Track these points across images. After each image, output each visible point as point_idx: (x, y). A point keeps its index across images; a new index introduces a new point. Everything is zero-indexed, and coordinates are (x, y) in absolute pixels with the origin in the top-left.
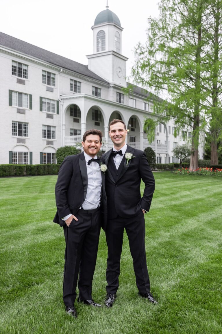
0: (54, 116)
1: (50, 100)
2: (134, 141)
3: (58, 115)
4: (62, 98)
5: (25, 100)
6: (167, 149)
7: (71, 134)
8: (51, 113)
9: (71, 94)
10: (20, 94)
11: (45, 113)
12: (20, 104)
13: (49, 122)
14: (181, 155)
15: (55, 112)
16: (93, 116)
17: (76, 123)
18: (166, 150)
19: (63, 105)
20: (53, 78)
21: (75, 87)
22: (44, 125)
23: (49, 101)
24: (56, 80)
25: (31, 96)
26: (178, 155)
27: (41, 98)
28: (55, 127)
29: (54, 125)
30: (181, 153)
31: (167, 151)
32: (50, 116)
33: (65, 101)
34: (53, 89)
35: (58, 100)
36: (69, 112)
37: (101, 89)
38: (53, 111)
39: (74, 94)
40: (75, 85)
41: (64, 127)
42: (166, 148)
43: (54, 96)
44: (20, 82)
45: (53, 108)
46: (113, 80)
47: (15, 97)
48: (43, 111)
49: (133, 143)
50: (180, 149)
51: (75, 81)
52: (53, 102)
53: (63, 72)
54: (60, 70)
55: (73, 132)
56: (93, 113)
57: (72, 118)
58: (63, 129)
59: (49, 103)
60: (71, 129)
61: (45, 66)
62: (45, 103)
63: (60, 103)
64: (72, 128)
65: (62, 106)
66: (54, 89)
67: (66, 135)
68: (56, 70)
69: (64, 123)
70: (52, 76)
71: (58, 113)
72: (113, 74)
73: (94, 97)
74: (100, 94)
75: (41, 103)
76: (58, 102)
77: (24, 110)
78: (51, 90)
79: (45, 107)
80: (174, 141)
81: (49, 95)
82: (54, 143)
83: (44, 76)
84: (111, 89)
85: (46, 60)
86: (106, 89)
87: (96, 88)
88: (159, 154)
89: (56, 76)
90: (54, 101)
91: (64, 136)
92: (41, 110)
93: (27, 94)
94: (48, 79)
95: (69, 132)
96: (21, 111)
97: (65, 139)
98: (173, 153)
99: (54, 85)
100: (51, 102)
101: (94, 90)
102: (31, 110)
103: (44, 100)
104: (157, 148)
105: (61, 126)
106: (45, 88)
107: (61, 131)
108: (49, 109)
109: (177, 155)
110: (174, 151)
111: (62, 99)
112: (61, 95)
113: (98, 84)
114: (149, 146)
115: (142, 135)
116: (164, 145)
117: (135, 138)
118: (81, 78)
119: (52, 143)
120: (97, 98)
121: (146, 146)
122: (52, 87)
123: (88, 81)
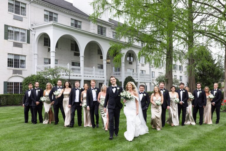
0: (24, 45)
1: (19, 28)
2: (119, 71)
3: (28, 44)
4: (33, 27)
8: (19, 41)
11: (11, 41)
13: (17, 51)
15: (25, 42)
16: (72, 46)
20: (23, 8)
22: (9, 54)
23: (17, 30)
24: (27, 10)
28: (25, 56)
29: (24, 54)
31: (150, 80)
32: (17, 45)
33: (36, 30)
34: (22, 18)
35: (29, 29)
36: (43, 42)
37: (81, 22)
38: (23, 40)
40: (51, 17)
41: (36, 57)
42: (149, 77)
43: (24, 24)
45: (23, 37)
48: (9, 40)
49: (118, 72)
50: (162, 78)
51: (51, 13)
55: (47, 61)
56: (72, 44)
57: (46, 48)
58: (34, 59)
59: (17, 32)
60: (45, 59)
62: (11, 31)
63: (31, 33)
64: (46, 57)
65: (33, 36)
66: (24, 18)
67: (38, 65)
69: (36, 53)
70: (21, 5)
71: (28, 42)
73: (73, 28)
76: (29, 31)
78: (21, 20)
80: (159, 72)
82: (24, 72)
84: (92, 23)
86: (88, 22)
87: (76, 21)
88: (145, 83)
89: (27, 6)
90: (25, 30)
91: (36, 65)
92: (6, 38)
94: (18, 8)
95: (43, 61)
97: (38, 68)
99: (24, 14)
100: (21, 31)
101: (73, 22)
104: (140, 77)
105: (32, 56)
106: (12, 17)
107: (32, 61)
110: (157, 80)
111: (33, 29)
112: (32, 25)
113: (77, 17)
114: (130, 75)
115: (123, 65)
116: (147, 75)
117: (119, 68)
118: (57, 10)
119: (20, 72)
120: (77, 29)
121: (128, 75)
122: (22, 16)
123: (64, 13)
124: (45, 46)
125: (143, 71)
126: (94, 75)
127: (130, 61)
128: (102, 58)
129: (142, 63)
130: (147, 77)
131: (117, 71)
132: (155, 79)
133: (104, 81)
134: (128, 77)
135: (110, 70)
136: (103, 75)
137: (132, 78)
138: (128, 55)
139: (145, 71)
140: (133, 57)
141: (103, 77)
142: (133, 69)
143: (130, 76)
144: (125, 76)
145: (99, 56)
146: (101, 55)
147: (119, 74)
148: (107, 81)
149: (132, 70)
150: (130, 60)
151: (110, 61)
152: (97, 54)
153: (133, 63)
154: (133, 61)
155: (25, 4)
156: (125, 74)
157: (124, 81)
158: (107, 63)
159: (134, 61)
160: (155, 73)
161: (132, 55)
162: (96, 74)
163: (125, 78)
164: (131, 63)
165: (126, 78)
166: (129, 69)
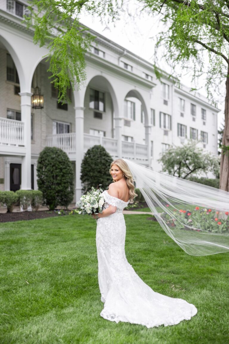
2: (68, 132)
6: (146, 155)
14: (179, 169)
18: (145, 158)
26: (173, 167)
30: (180, 163)
31: (147, 160)
42: (143, 151)
49: (65, 135)
80: (163, 142)
98: (162, 163)
104: (122, 151)
109: (170, 168)
114: (97, 144)
115: (80, 115)
117: (68, 126)
121: (92, 144)
125: (126, 137)
127: (97, 111)
128: (17, 90)
129: (126, 119)
130: (139, 150)
131: (63, 133)
133: (23, 157)
134: (93, 148)
135: (44, 128)
136: (20, 138)
137: (103, 149)
138: (92, 93)
139: (132, 138)
140: (103, 101)
141: (20, 146)
142: (105, 130)
143: (100, 146)
144: (85, 146)
145: (11, 86)
146: (17, 85)
147: (69, 140)
148: (32, 157)
149: (102, 133)
150: (97, 107)
151: (42, 101)
152: (6, 78)
153: (104, 115)
154: (104, 110)
156: (85, 139)
157: (83, 158)
158: (34, 107)
159: (107, 109)
160: (154, 143)
161: (101, 96)
163: (86, 151)
164: (98, 115)
165: (89, 150)
166: (95, 130)
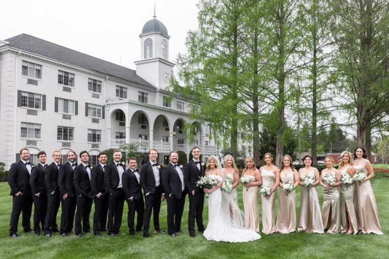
0: (100, 120)
1: (96, 105)
2: (183, 143)
3: (103, 120)
4: (108, 103)
5: (71, 106)
7: (117, 137)
8: (97, 118)
9: (117, 100)
10: (66, 101)
11: (90, 117)
12: (66, 109)
13: (95, 126)
16: (139, 119)
17: (122, 127)
19: (108, 110)
20: (99, 85)
21: (121, 93)
22: (89, 129)
23: (95, 107)
24: (102, 87)
25: (77, 102)
27: (87, 104)
28: (101, 131)
29: (100, 129)
32: (95, 121)
33: (111, 106)
34: (99, 95)
35: (104, 105)
36: (115, 116)
37: (147, 94)
38: (99, 116)
39: (120, 99)
40: (121, 91)
41: (110, 131)
42: (214, 149)
43: (100, 101)
44: (66, 89)
45: (99, 113)
46: (160, 85)
47: (61, 103)
48: (89, 116)
49: (181, 145)
50: (228, 150)
51: (121, 87)
52: (99, 108)
53: (109, 79)
54: (106, 78)
55: (118, 135)
56: (139, 117)
57: (118, 122)
58: (108, 133)
59: (94, 109)
60: (117, 133)
61: (91, 74)
62: (90, 108)
63: (106, 108)
64: (118, 131)
67: (111, 138)
68: (101, 77)
69: (110, 127)
70: (98, 83)
71: (104, 117)
72: (160, 79)
73: (141, 103)
74: (146, 98)
75: (87, 108)
76: (104, 107)
77: (70, 116)
78: (97, 97)
79: (91, 112)
81: (95, 101)
82: (100, 146)
83: (89, 83)
84: (158, 94)
85: (92, 68)
86: (154, 94)
87: (143, 93)
89: (102, 83)
90: (100, 106)
91: (110, 139)
92: (87, 115)
93: (73, 101)
94: (95, 86)
95: (115, 135)
96: (67, 117)
97: (111, 142)
99: (100, 91)
100: (97, 107)
101: (141, 94)
102: (76, 116)
103: (89, 106)
104: (205, 150)
105: (106, 130)
106: (91, 95)
107: (106, 135)
108: (94, 114)
110: (222, 152)
111: (108, 105)
112: (107, 101)
113: (144, 89)
116: (212, 147)
118: (127, 84)
119: (97, 146)
120: (144, 104)
122: (98, 93)
123: (134, 87)
124: (117, 121)
126: (162, 148)
127: (194, 132)
128: (168, 129)
130: (212, 149)
132: (221, 151)
135: (175, 142)
136: (170, 148)
141: (169, 150)
142: (197, 140)
145: (164, 128)
146: (166, 127)
147: (184, 146)
149: (196, 142)
150: (194, 130)
151: (175, 133)
154: (197, 131)
155: (101, 82)
158: (174, 135)
162: (163, 147)
164: (195, 134)
